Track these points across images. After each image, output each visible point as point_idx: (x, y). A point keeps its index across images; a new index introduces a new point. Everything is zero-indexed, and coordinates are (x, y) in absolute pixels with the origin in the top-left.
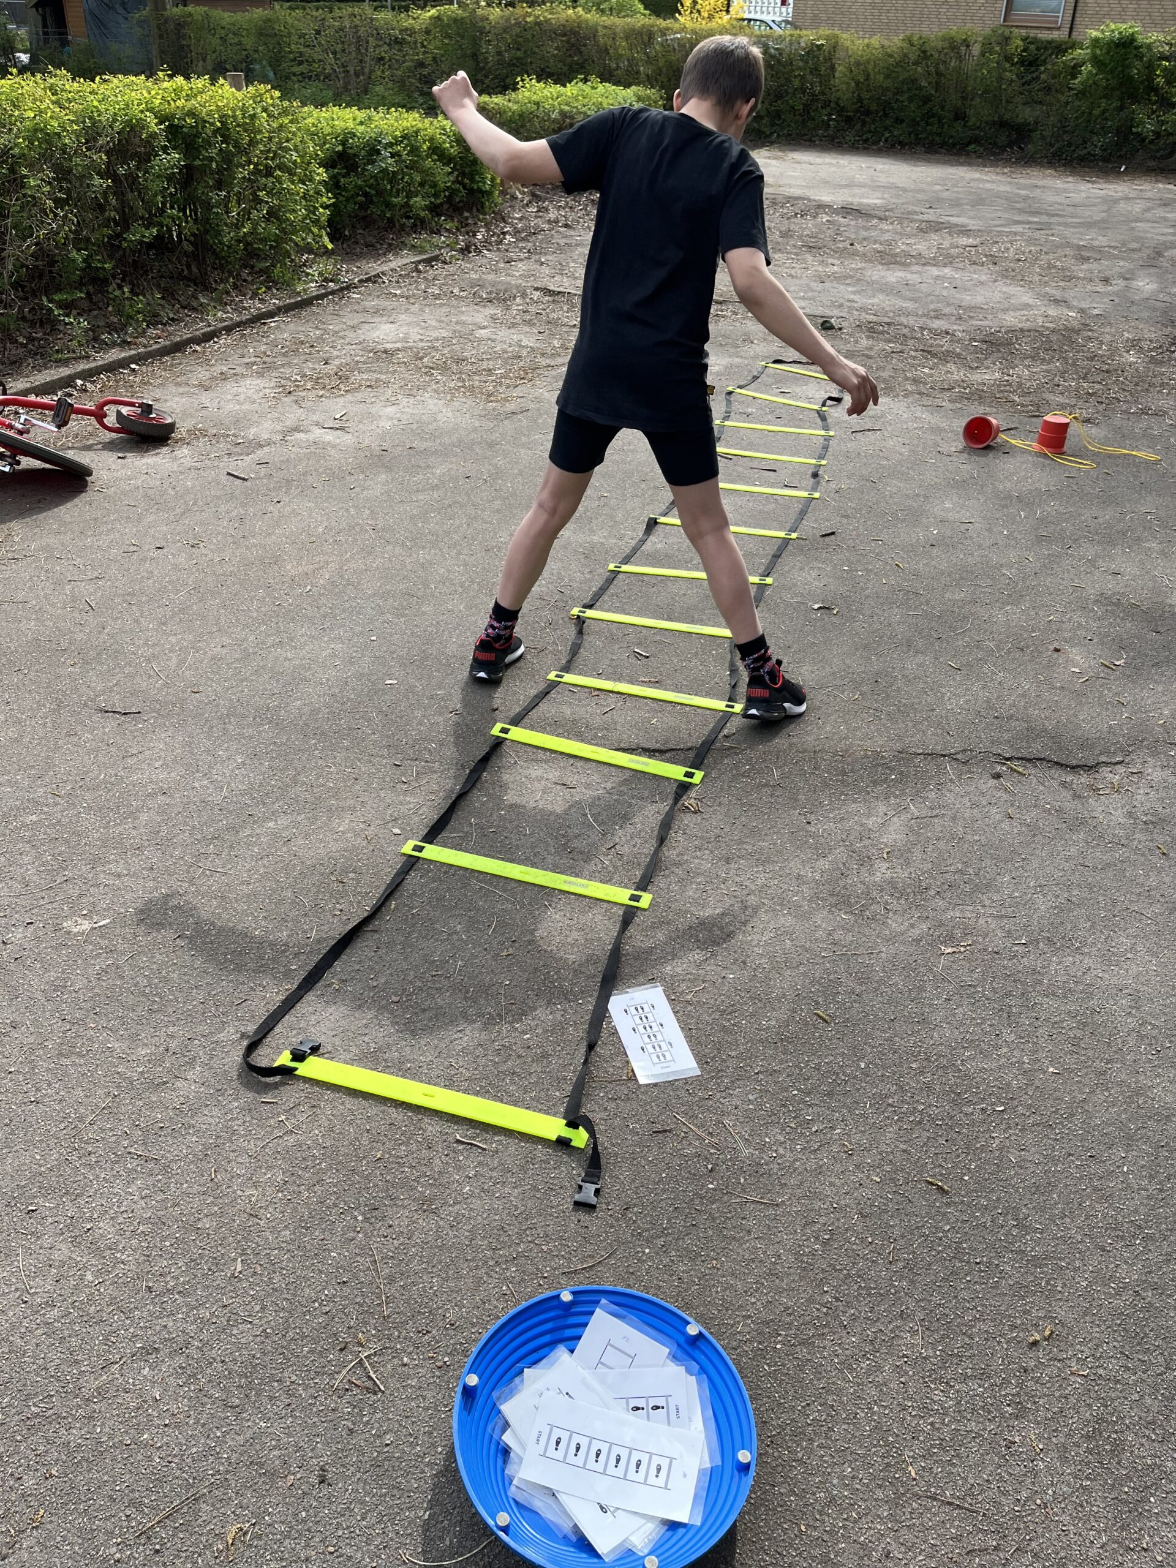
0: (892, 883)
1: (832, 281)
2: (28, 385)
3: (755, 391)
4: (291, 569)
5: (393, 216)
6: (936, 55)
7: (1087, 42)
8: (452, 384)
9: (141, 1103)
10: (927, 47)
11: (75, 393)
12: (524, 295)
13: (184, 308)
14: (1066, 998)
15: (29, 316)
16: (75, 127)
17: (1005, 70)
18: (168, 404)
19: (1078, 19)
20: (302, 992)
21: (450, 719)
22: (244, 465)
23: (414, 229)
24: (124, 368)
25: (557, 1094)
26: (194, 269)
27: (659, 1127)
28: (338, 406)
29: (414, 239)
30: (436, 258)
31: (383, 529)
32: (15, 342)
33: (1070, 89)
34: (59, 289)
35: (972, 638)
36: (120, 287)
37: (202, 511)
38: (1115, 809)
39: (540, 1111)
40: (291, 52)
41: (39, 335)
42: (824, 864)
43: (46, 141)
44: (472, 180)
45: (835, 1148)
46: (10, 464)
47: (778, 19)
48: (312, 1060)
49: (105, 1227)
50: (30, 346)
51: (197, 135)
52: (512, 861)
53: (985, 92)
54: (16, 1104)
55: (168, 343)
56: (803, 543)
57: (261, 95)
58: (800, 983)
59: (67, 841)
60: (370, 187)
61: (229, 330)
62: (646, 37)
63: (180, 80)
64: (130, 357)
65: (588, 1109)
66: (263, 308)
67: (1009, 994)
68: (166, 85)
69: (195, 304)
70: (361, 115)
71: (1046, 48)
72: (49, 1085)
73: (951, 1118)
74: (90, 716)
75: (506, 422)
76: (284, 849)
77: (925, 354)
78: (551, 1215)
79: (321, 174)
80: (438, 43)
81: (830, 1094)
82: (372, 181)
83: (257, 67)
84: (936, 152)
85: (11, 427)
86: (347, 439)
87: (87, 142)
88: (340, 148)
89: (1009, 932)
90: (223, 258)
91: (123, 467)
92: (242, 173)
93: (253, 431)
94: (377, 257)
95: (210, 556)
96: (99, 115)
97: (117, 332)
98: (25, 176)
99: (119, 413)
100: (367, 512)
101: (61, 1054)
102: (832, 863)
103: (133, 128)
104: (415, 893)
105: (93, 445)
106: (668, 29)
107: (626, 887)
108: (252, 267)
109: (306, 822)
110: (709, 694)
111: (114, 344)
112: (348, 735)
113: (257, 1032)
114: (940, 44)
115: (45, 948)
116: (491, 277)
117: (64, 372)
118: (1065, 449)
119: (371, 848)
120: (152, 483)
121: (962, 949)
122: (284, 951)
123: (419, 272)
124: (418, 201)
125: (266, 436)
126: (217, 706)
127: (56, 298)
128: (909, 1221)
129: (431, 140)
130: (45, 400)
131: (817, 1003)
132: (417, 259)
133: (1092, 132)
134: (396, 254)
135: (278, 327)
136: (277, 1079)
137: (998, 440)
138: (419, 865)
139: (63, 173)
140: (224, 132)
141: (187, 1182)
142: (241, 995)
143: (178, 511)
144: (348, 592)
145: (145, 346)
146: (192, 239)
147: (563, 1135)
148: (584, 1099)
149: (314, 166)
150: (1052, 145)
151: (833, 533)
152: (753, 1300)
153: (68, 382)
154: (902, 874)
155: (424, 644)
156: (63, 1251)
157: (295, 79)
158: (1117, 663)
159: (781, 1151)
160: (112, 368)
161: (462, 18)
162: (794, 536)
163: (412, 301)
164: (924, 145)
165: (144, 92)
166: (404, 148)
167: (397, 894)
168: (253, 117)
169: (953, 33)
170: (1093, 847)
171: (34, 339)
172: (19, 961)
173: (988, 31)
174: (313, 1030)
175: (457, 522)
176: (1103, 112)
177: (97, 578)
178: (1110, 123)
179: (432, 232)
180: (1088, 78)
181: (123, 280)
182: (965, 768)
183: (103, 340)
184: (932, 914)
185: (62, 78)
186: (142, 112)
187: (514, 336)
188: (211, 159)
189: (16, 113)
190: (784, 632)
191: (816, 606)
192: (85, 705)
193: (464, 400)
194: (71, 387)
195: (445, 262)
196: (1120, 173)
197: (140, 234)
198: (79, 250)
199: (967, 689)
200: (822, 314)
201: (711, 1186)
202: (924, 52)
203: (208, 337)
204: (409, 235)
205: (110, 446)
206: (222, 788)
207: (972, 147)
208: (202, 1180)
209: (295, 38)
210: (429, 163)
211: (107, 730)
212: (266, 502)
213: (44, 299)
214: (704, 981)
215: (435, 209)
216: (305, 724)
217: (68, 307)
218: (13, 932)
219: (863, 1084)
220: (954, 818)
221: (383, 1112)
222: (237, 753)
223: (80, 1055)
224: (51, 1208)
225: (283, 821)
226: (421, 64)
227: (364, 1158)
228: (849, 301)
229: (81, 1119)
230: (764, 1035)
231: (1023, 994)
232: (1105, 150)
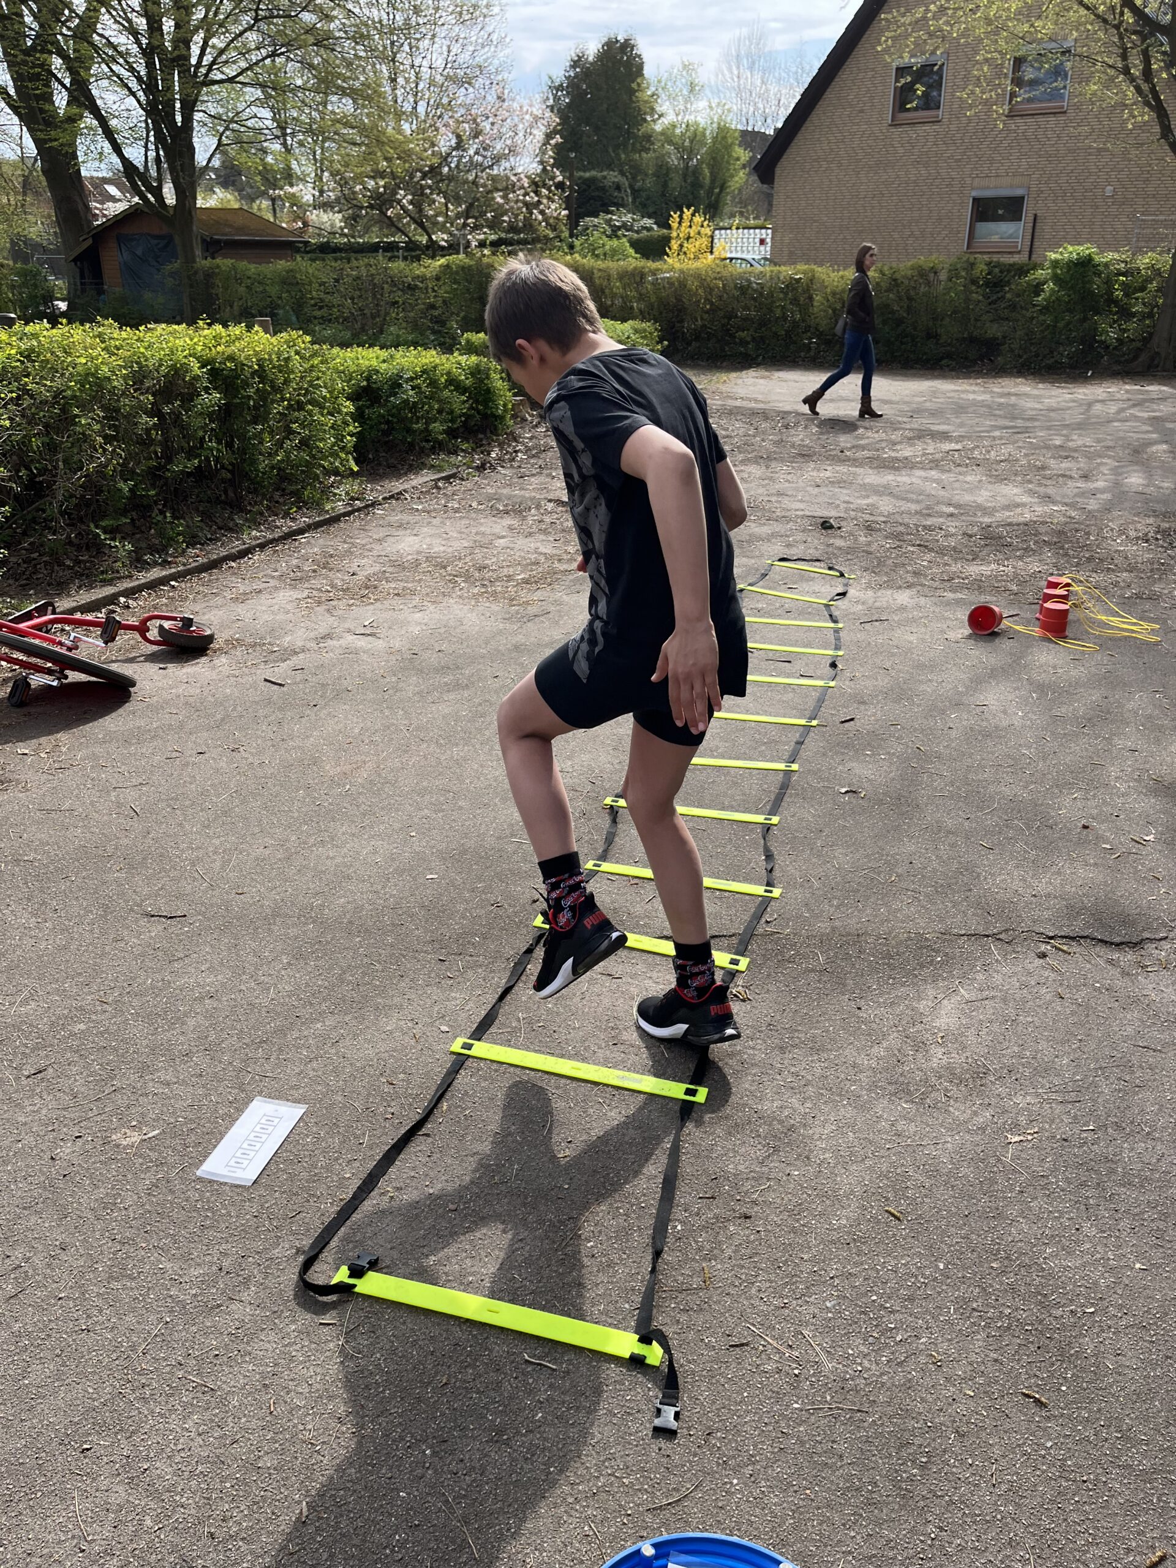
0: (949, 1068)
1: (827, 486)
2: (74, 604)
3: (763, 587)
4: (331, 769)
5: (414, 440)
6: (906, 282)
7: (1047, 264)
8: (476, 590)
9: (194, 1329)
10: (897, 276)
11: (118, 610)
12: (538, 507)
13: (220, 528)
14: (1143, 1186)
15: (76, 541)
16: (124, 372)
17: (972, 292)
18: (207, 617)
19: (1036, 244)
20: (357, 1202)
21: (491, 912)
22: (280, 671)
23: (433, 451)
24: (164, 585)
25: (627, 1306)
26: (231, 494)
27: (735, 1341)
28: (367, 614)
29: (433, 460)
30: (454, 476)
31: (418, 729)
32: (61, 564)
33: (1034, 305)
34: (104, 516)
35: (1000, 818)
36: (162, 512)
37: (241, 716)
38: (1167, 986)
39: (610, 1325)
40: (312, 299)
41: (85, 558)
42: (879, 1051)
43: (96, 383)
44: (486, 407)
45: (923, 1359)
46: (59, 679)
47: (757, 257)
48: (371, 1275)
49: (163, 1468)
50: (77, 568)
51: (238, 377)
52: (562, 1056)
53: (955, 312)
54: (66, 1333)
55: (205, 560)
56: (824, 729)
57: (294, 340)
58: (868, 1178)
59: (115, 1049)
60: (392, 416)
61: (262, 546)
62: (637, 277)
63: (218, 328)
64: (170, 575)
65: (659, 1321)
66: (294, 526)
67: (1083, 1184)
68: (206, 332)
69: (231, 524)
70: (384, 354)
71: (1009, 271)
72: (100, 1311)
73: (1041, 1322)
74: (137, 921)
75: (529, 624)
76: (333, 1051)
77: (922, 549)
78: (630, 1444)
79: (349, 407)
80: (448, 288)
81: (911, 1299)
82: (394, 411)
83: (281, 312)
84: (912, 368)
85: (60, 644)
86: (380, 644)
87: (134, 383)
88: (365, 383)
89: (1075, 1117)
90: (258, 483)
91: (165, 677)
92: (277, 409)
93: (288, 639)
94: (398, 476)
95: (250, 760)
96: (146, 361)
97: (158, 553)
98: (77, 416)
99: (161, 627)
100: (401, 712)
101: (111, 1278)
102: (887, 1049)
103: (178, 372)
104: (466, 1093)
105: (135, 657)
106: (658, 270)
107: (680, 1081)
108: (284, 490)
109: (354, 1022)
110: (747, 880)
111: (155, 564)
112: (392, 931)
113: (312, 1246)
114: (909, 273)
115: (94, 1163)
116: (505, 491)
117: (109, 590)
118: (1067, 633)
119: (419, 1047)
120: (192, 692)
121: (1030, 1138)
122: (337, 1159)
123: (439, 488)
124: (437, 427)
125: (300, 644)
126: (262, 906)
127: (103, 524)
128: (1009, 1439)
129: (449, 373)
130: (89, 617)
131: (887, 1199)
132: (436, 477)
133: (1058, 343)
134: (416, 474)
135: (309, 542)
136: (333, 1298)
137: (1002, 626)
138: (468, 1063)
139: (112, 412)
140: (261, 373)
141: (245, 1416)
142: (295, 1207)
143: (219, 717)
144: (386, 790)
145: (184, 565)
146: (230, 467)
147: (636, 1352)
148: (655, 1311)
149: (342, 400)
150: (1020, 356)
151: (852, 719)
152: (852, 1534)
153: (112, 599)
154: (958, 1059)
155: (462, 838)
156: (120, 1494)
157: (316, 322)
158: (1147, 838)
159: (866, 1364)
160: (152, 585)
161: (470, 266)
162: (814, 723)
163: (434, 514)
164: (900, 362)
165: (187, 339)
166: (424, 382)
167: (448, 1095)
168: (287, 360)
169: (921, 263)
170: (1149, 1027)
171: (80, 562)
172: (68, 1178)
173: (953, 259)
174: (370, 1242)
175: (488, 719)
176: (1068, 324)
177: (141, 784)
178: (1074, 334)
179: (450, 453)
180: (1051, 295)
181: (164, 506)
182: (1010, 948)
183: (146, 561)
184: (993, 1101)
185: (110, 328)
186: (185, 357)
187: (531, 544)
188: (249, 397)
189: (69, 359)
190: (814, 816)
191: (843, 790)
192: (132, 910)
193: (487, 604)
194: (115, 604)
195: (462, 479)
196: (1087, 378)
197: (180, 465)
198: (126, 481)
199: (1002, 869)
200: (820, 514)
201: (796, 1406)
202: (895, 280)
203: (243, 554)
204: (429, 456)
205: (152, 658)
206: (268, 989)
207: (943, 362)
208: (261, 1414)
209: (315, 286)
210: (446, 393)
211: (153, 934)
212: (303, 706)
213: (92, 526)
214: (769, 1179)
215: (452, 433)
216: (350, 922)
217: (112, 532)
218: (61, 1147)
219: (944, 1287)
220: (1004, 1000)
221: (447, 1330)
222: (282, 953)
223: (132, 1278)
224: (106, 1447)
225: (330, 1021)
226: (432, 307)
227: (429, 1383)
228: (844, 502)
229: (133, 1348)
230: (835, 1236)
231: (1098, 1184)
232: (1071, 358)
